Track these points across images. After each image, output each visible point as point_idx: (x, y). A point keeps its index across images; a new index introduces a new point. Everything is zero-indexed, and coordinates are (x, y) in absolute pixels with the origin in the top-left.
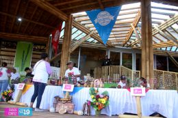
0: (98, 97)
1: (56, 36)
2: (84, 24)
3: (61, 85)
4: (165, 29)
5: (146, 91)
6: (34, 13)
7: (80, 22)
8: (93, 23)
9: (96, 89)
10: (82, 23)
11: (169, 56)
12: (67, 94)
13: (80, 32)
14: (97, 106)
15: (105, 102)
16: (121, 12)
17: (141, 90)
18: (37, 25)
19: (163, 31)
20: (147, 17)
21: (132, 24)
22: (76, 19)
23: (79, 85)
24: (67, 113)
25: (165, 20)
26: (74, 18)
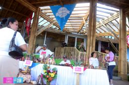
0: (49, 72)
1: (28, 22)
2: (49, 15)
3: (24, 61)
4: (107, 23)
5: (85, 70)
6: (11, 4)
7: (46, 13)
8: (55, 15)
9: (48, 65)
10: (47, 14)
11: (110, 42)
12: (27, 68)
13: (45, 21)
14: (48, 79)
15: (53, 76)
16: (75, 9)
17: (81, 68)
18: (14, 13)
19: (105, 24)
20: (93, 14)
21: (83, 18)
22: (43, 11)
23: (37, 61)
24: (25, 82)
25: (108, 17)
26: (42, 10)
